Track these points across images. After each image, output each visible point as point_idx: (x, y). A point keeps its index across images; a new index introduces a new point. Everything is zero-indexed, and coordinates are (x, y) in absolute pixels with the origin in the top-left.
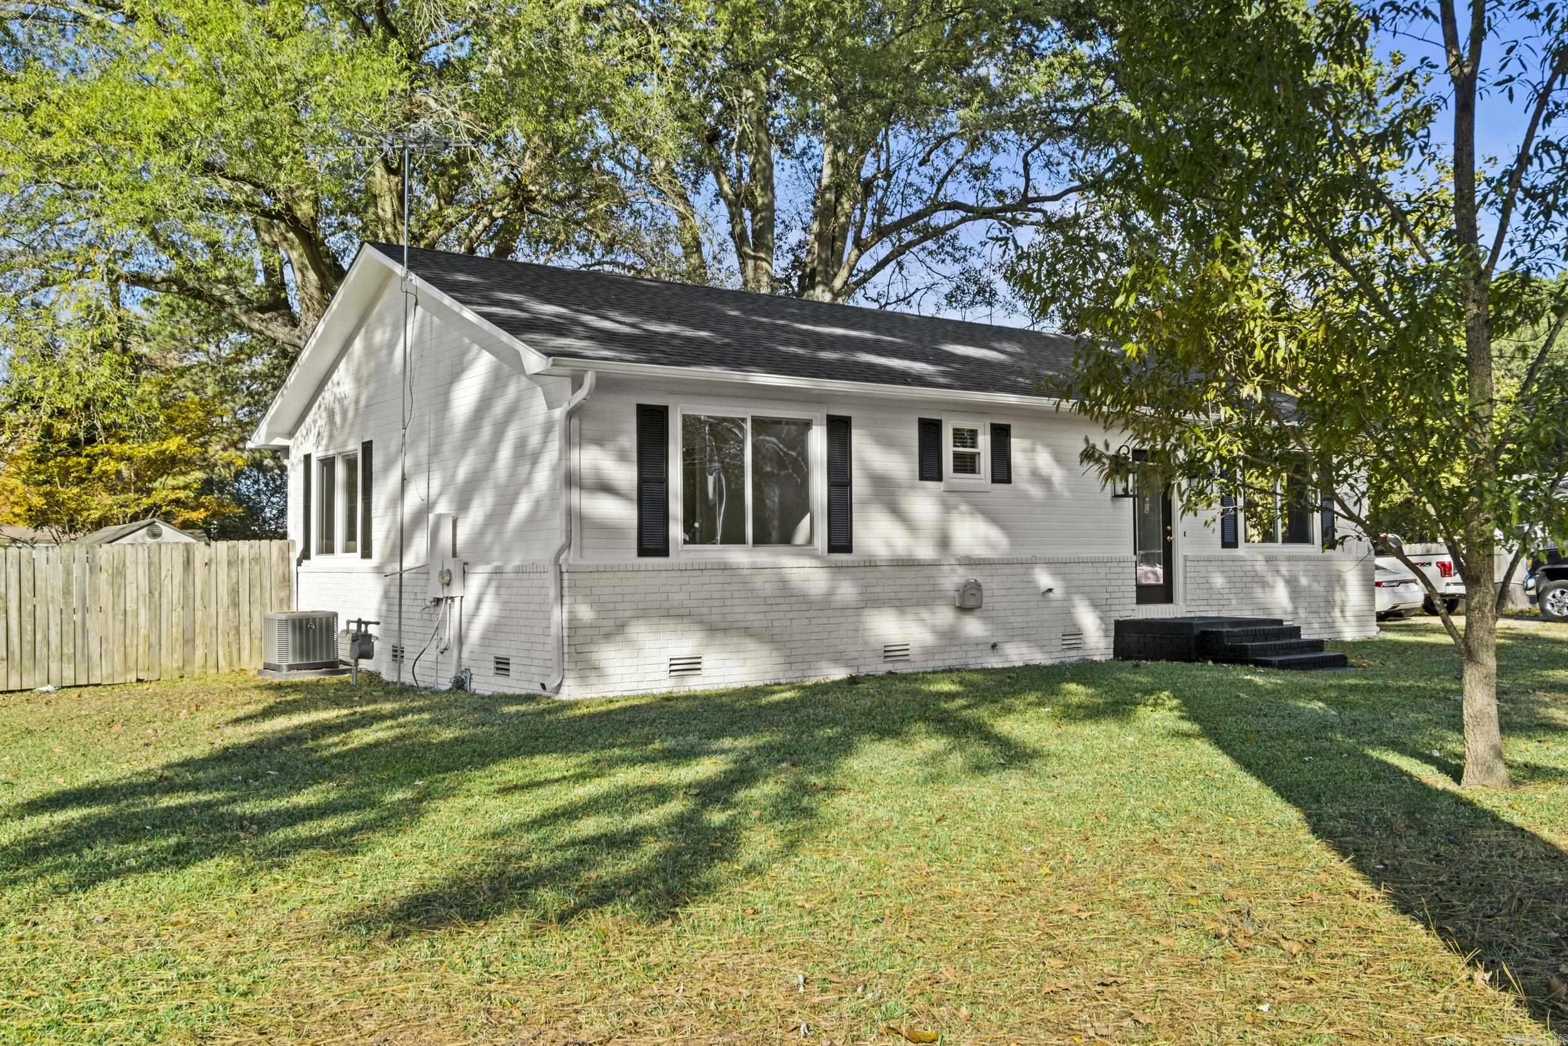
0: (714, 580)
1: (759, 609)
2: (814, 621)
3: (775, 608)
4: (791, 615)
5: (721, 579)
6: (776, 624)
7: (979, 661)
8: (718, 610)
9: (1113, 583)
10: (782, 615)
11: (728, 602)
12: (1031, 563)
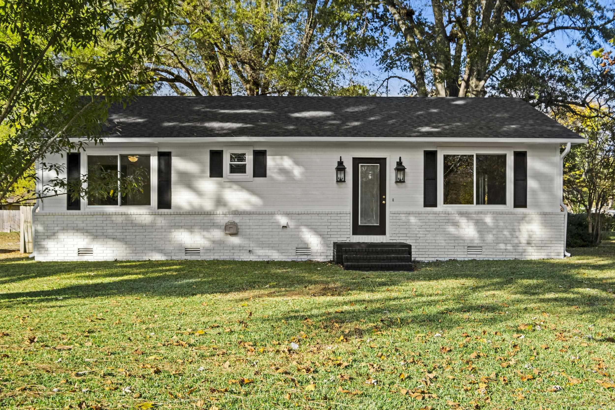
0: (98, 219)
1: (120, 231)
2: (147, 237)
3: (127, 231)
4: (136, 234)
5: (101, 219)
6: (127, 237)
7: (242, 257)
8: (100, 231)
9: (332, 224)
10: (131, 234)
11: (105, 228)
12: (273, 214)
